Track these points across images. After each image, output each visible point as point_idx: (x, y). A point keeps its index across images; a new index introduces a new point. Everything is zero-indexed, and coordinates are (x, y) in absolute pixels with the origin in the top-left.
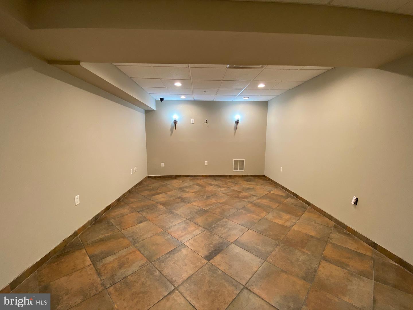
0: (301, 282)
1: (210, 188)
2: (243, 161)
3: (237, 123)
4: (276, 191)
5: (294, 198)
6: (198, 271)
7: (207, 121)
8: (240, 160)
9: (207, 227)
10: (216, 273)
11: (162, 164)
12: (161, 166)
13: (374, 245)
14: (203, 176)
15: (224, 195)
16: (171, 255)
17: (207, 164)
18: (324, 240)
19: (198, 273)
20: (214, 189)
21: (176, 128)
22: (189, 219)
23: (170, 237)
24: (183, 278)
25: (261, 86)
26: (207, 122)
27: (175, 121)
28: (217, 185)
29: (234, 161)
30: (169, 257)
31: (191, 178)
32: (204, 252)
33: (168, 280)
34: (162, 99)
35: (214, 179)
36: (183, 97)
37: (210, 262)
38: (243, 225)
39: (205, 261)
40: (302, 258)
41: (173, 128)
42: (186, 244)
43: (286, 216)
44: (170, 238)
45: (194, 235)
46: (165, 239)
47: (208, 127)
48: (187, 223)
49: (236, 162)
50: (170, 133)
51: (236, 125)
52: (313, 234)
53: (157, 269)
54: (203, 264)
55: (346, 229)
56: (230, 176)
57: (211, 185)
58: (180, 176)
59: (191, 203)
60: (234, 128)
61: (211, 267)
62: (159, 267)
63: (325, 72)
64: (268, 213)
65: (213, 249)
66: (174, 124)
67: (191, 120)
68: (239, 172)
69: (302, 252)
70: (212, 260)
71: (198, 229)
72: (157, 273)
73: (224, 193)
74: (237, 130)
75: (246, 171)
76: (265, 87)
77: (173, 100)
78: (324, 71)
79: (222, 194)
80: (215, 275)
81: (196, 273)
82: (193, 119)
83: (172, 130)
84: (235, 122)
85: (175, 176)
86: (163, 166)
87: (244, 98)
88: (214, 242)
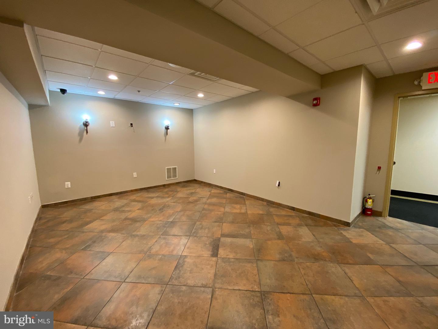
0: (279, 241)
1: (154, 201)
2: (175, 168)
3: (167, 128)
4: (214, 191)
5: (231, 193)
6: (217, 267)
7: (131, 124)
8: (172, 168)
9: (188, 234)
10: (231, 262)
11: (68, 184)
12: (66, 187)
13: (293, 209)
14: (132, 191)
15: (175, 204)
16: (181, 269)
17: (136, 176)
18: (269, 214)
19: (218, 268)
20: (160, 201)
21: (87, 132)
22: (163, 234)
23: (160, 256)
24: (210, 278)
25: (201, 95)
26: (132, 126)
27: (87, 122)
28: (157, 197)
29: (167, 169)
30: (180, 271)
31: (118, 196)
32: (207, 253)
33: (201, 287)
34: (63, 91)
35: (148, 192)
36: (101, 93)
37: (218, 257)
38: (216, 222)
39: (214, 259)
40: (269, 228)
41: (83, 132)
42: (185, 254)
43: (238, 206)
44: (161, 258)
45: (184, 245)
46: (157, 260)
47: (134, 132)
48: (164, 239)
49: (169, 170)
50: (78, 138)
51: (166, 130)
52: (261, 212)
53: (179, 286)
54: (215, 261)
55: (274, 204)
56: (164, 185)
57: (152, 198)
58: (99, 197)
59: (149, 220)
60: (165, 133)
61: (223, 260)
62: (180, 283)
63: (249, 94)
64: (224, 208)
65: (211, 248)
66: (83, 127)
67: (110, 122)
68: (173, 180)
69: (264, 225)
70: (218, 255)
71: (181, 239)
72: (184, 288)
73: (174, 202)
74: (167, 137)
75: (180, 178)
76: (204, 97)
77: (82, 94)
78: (248, 92)
79: (173, 203)
80: (231, 263)
81: (217, 270)
82: (114, 122)
83: (81, 135)
84: (164, 128)
85: (92, 197)
86: (70, 187)
87: (175, 104)
88: (207, 243)
